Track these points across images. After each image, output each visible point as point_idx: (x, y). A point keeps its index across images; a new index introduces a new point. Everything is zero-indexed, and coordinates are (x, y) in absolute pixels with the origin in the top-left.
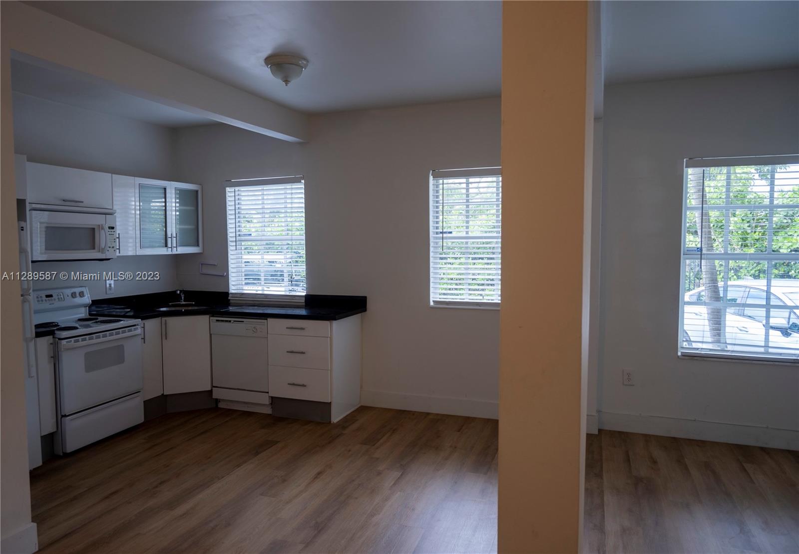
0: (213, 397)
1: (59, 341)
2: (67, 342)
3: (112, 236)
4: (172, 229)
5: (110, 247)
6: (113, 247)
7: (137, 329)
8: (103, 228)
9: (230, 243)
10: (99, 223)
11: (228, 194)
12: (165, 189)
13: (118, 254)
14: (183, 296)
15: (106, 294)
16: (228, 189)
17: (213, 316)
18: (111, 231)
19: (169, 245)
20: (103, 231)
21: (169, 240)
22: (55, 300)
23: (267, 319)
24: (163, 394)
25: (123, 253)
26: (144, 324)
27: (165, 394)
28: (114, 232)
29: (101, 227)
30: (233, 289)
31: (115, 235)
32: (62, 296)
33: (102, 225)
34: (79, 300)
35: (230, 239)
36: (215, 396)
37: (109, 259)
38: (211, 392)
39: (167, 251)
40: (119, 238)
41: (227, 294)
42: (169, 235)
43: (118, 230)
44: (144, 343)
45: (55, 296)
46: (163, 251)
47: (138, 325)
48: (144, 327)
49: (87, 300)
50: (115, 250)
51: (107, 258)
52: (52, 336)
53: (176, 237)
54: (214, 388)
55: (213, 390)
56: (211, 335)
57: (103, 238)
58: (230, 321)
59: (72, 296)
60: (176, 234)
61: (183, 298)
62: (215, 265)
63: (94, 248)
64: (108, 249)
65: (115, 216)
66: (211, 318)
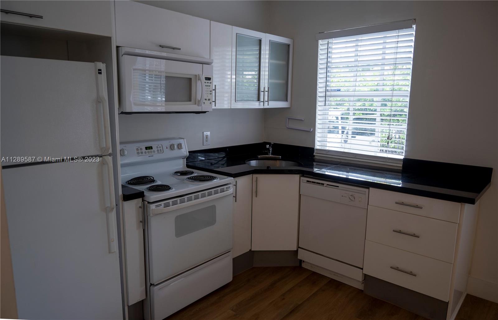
0: (298, 258)
1: (148, 205)
2: (157, 206)
3: (208, 87)
4: (265, 83)
5: (206, 100)
6: (209, 100)
7: (229, 187)
8: (199, 79)
9: (319, 99)
10: (197, 74)
11: (320, 47)
12: (260, 41)
13: (214, 107)
14: (271, 149)
15: (203, 145)
16: (320, 42)
17: (303, 176)
18: (208, 83)
19: (262, 99)
20: (200, 81)
21: (262, 94)
22: (154, 152)
23: (369, 188)
24: (250, 250)
25: (218, 106)
26: (236, 181)
27: (252, 250)
28: (210, 83)
29: (197, 77)
30: (318, 146)
31: (211, 86)
32: (161, 148)
33: (199, 75)
34: (176, 153)
35: (319, 94)
36: (299, 257)
37: (205, 112)
38: (296, 252)
39: (259, 105)
40: (215, 90)
41: (312, 150)
42: (262, 89)
43: (216, 81)
44: (236, 201)
45: (155, 149)
46: (256, 105)
47: (230, 184)
48: (236, 185)
49: (185, 152)
50: (210, 103)
51: (203, 110)
52: (141, 199)
53: (268, 91)
54: (299, 249)
55: (299, 250)
56: (300, 195)
57: (199, 89)
58: (323, 184)
59: (171, 148)
60: (268, 88)
61: (271, 151)
62: (302, 120)
63: (190, 100)
64: (204, 101)
65: (213, 66)
66: (302, 178)
